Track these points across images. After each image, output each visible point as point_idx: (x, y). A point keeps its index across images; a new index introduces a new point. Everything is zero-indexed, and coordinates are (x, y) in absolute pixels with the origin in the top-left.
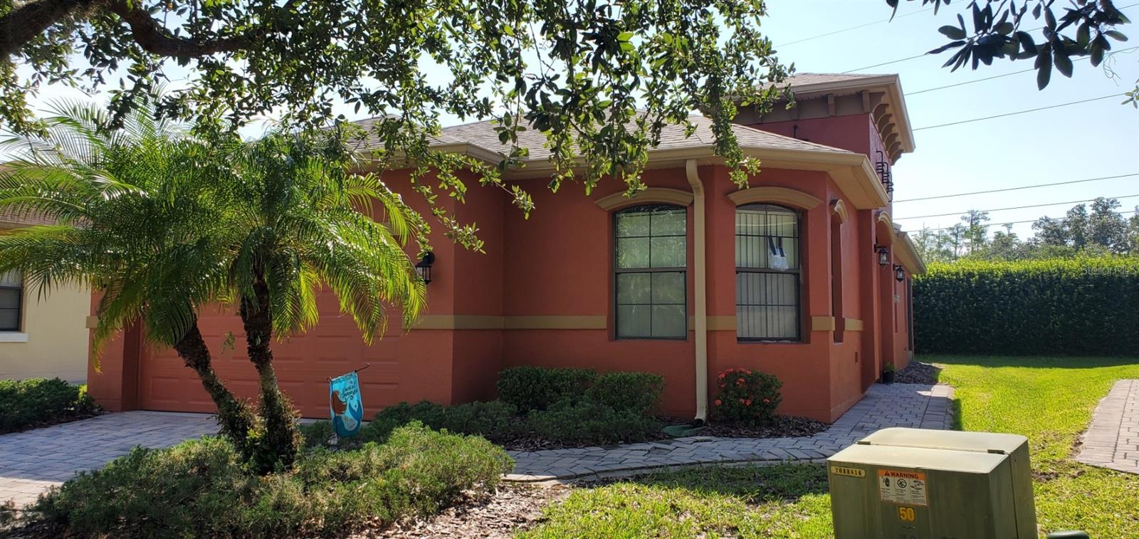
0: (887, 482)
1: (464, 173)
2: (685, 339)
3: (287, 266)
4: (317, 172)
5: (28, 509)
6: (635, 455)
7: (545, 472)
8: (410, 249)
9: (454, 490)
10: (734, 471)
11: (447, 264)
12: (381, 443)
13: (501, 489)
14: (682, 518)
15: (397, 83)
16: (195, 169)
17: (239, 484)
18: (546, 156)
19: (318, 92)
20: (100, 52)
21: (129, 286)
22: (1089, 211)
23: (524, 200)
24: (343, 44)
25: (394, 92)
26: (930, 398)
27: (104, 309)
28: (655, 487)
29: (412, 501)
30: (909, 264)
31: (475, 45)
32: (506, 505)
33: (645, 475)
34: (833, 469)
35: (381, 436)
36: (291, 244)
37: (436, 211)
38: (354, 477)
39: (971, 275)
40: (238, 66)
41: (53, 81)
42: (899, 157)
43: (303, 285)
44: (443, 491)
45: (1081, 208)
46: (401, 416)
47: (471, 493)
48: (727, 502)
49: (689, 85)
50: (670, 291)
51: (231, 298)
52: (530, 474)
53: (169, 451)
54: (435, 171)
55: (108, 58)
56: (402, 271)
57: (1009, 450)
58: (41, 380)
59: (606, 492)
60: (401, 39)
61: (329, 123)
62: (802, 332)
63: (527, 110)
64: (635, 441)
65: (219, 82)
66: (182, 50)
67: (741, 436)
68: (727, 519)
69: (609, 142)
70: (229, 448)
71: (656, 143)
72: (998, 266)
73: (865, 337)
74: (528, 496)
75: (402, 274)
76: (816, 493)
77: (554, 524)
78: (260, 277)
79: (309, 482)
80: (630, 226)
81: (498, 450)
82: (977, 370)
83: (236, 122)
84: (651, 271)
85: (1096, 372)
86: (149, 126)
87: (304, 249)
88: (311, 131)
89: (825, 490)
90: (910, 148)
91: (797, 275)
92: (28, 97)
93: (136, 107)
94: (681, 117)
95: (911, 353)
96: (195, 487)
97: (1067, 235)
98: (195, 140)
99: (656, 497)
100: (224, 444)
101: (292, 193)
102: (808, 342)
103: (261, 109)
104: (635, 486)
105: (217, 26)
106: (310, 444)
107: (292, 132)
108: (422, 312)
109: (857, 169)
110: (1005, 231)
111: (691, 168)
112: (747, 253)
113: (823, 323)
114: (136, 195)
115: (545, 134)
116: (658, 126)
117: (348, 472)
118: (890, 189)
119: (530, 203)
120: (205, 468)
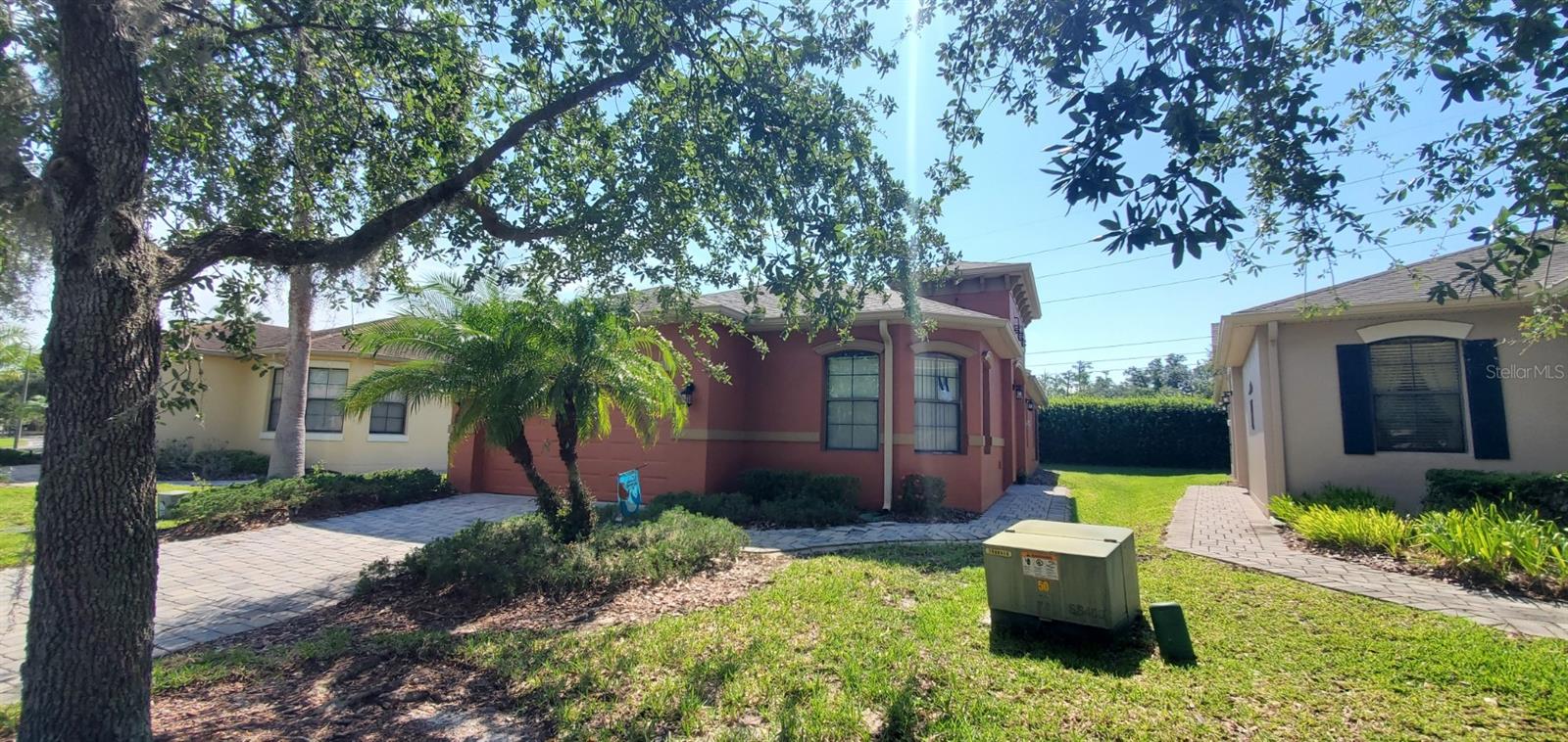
0: (1028, 562)
1: (718, 327)
2: (877, 450)
3: (590, 392)
4: (611, 323)
5: (398, 564)
6: (839, 535)
7: (772, 546)
8: (678, 381)
9: (706, 558)
10: (911, 548)
11: (704, 392)
12: (652, 522)
13: (740, 558)
14: (873, 583)
15: (671, 261)
16: (526, 322)
17: (549, 550)
18: (778, 315)
19: (615, 268)
20: (459, 237)
21: (476, 404)
22: (1164, 363)
23: (761, 345)
24: (634, 234)
25: (669, 267)
26: (1053, 496)
27: (459, 422)
28: (854, 559)
29: (675, 566)
30: (1036, 399)
31: (728, 235)
32: (743, 570)
33: (846, 550)
34: (987, 550)
35: (653, 516)
36: (593, 376)
37: (697, 354)
38: (633, 547)
39: (1081, 407)
40: (558, 247)
41: (427, 257)
42: (1030, 321)
43: (601, 405)
44: (697, 559)
45: (1158, 361)
46: (668, 502)
47: (718, 560)
48: (906, 571)
49: (885, 266)
50: (867, 415)
51: (549, 414)
52: (762, 547)
53: (500, 524)
54: (696, 325)
55: (465, 240)
56: (671, 396)
57: (1120, 540)
58: (415, 469)
59: (818, 562)
60: (676, 231)
61: (622, 291)
62: (961, 447)
63: (765, 280)
64: (838, 525)
65: (545, 259)
66: (518, 236)
67: (916, 522)
68: (905, 584)
69: (827, 304)
70: (544, 523)
71: (861, 307)
72: (1101, 401)
73: (1006, 450)
74: (760, 564)
75: (671, 399)
76: (972, 566)
77: (778, 586)
78: (570, 400)
79: (600, 550)
80: (839, 367)
81: (737, 529)
82: (1085, 476)
83: (556, 287)
84: (853, 400)
85: (1172, 479)
86: (495, 291)
87: (602, 379)
88: (609, 295)
89: (980, 564)
90: (1038, 316)
91: (958, 406)
92: (409, 269)
93: (483, 276)
94: (878, 289)
95: (1037, 462)
96: (517, 552)
97: (1148, 380)
98: (525, 301)
99: (854, 566)
100: (540, 520)
101: (594, 338)
102: (966, 454)
103: (573, 279)
104: (838, 558)
105: (543, 220)
106: (601, 522)
107: (596, 296)
108: (685, 427)
109: (1001, 329)
110: (1104, 377)
111: (883, 326)
112: (923, 388)
113: (976, 440)
114: (484, 338)
115: (778, 298)
116: (862, 295)
117: (629, 543)
118: (1023, 345)
119: (765, 348)
120: (526, 538)
